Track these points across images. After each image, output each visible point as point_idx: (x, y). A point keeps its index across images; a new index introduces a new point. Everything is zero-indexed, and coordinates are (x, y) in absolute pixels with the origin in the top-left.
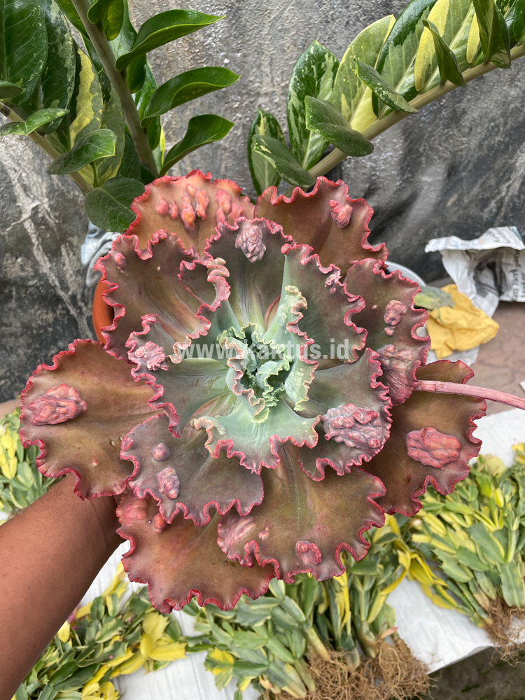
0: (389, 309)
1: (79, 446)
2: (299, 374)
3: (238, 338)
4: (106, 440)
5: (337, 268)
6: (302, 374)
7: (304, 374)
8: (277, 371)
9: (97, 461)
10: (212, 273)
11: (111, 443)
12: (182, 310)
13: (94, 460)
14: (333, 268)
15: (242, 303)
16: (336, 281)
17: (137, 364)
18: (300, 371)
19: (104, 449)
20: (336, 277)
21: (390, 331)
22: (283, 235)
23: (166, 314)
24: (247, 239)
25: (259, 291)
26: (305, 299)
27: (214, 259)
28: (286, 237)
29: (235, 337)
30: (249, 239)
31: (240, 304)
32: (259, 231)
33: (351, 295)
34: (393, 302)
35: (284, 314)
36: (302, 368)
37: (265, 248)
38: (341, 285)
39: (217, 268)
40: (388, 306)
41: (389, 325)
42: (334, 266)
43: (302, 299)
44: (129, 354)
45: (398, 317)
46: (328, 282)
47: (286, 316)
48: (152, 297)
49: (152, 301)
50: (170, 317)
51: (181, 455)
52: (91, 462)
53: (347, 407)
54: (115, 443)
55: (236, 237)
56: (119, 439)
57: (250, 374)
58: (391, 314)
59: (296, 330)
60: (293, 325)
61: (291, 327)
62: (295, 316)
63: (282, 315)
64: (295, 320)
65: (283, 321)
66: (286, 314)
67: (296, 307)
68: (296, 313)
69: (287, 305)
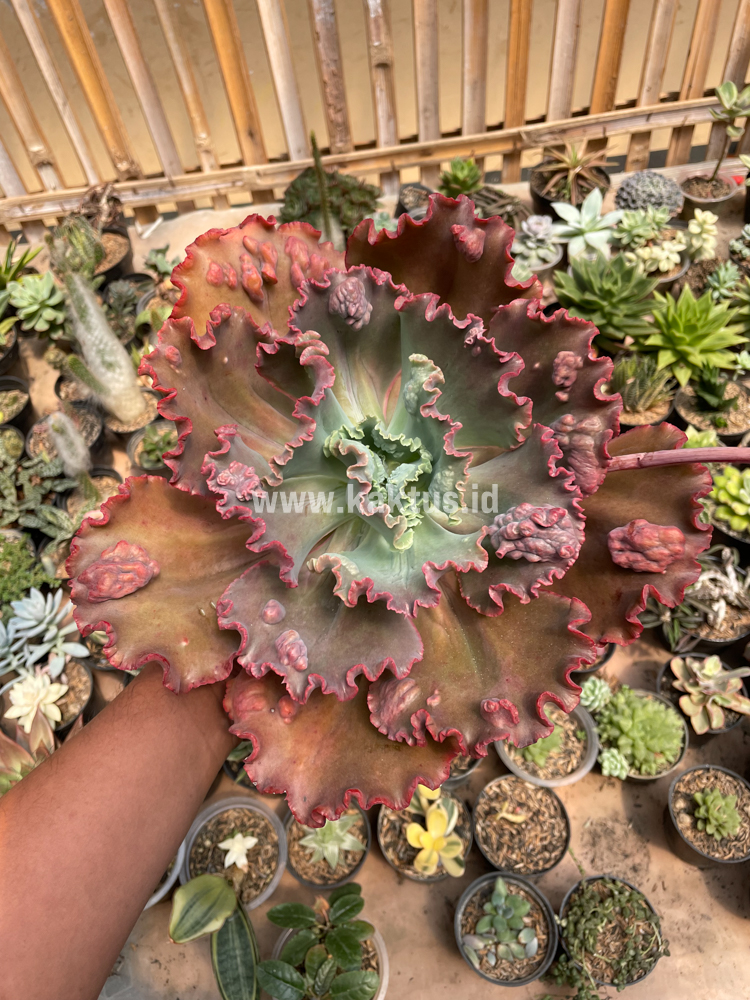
2: (448, 474)
3: (354, 439)
5: (478, 318)
6: (452, 473)
7: (454, 472)
8: (416, 476)
14: (472, 319)
15: (349, 391)
16: (480, 337)
18: (448, 469)
20: (478, 331)
22: (394, 285)
25: (370, 371)
26: (439, 369)
28: (397, 287)
33: (503, 353)
36: (451, 464)
38: (489, 341)
41: (563, 388)
42: (473, 315)
43: (435, 369)
45: (573, 374)
46: (469, 340)
50: (251, 427)
53: (522, 508)
55: (329, 298)
58: (564, 372)
59: (435, 413)
60: (429, 407)
61: (427, 411)
62: (430, 394)
63: (411, 396)
64: (432, 400)
65: (414, 404)
66: (417, 394)
67: (430, 382)
68: (431, 390)
69: (416, 381)
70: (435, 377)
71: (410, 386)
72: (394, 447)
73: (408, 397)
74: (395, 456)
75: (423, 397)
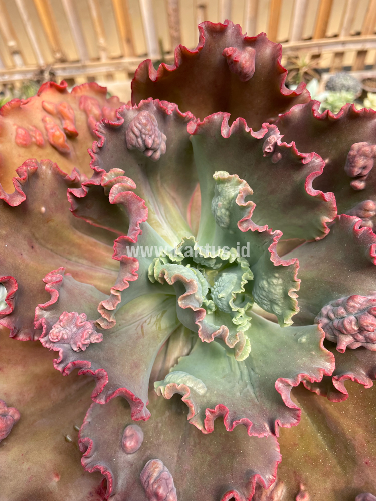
0: (354, 157)
1: (27, 467)
2: (275, 281)
3: (175, 262)
4: (59, 438)
5: (272, 126)
6: (280, 281)
7: (283, 279)
8: (242, 286)
9: (57, 475)
10: (112, 191)
11: (66, 440)
12: (91, 248)
13: (54, 475)
14: (268, 128)
15: (158, 214)
16: (279, 143)
17: (58, 352)
18: (275, 277)
19: (61, 453)
20: (276, 138)
21: (361, 185)
22: (182, 113)
23: (74, 258)
24: (141, 132)
25: (172, 194)
26: (245, 182)
27: (108, 172)
28: (184, 114)
29: (170, 262)
30: (143, 130)
31: (156, 216)
32: (151, 117)
33: (304, 155)
34: (356, 146)
35: (223, 211)
36: (277, 272)
37: (165, 137)
38: (289, 146)
39: (116, 182)
40: (352, 153)
41: (359, 177)
42: (267, 124)
43: (240, 183)
44: (42, 340)
45: (371, 163)
46: (268, 148)
47: (227, 213)
48: (49, 246)
49: (51, 250)
50: (80, 261)
51: (157, 426)
52: (51, 480)
53: (355, 301)
54: (71, 436)
55: (125, 135)
56: (75, 429)
57: (206, 300)
58: (361, 162)
59: (254, 227)
60: (246, 221)
61: (245, 225)
62: (243, 209)
63: (222, 212)
64: (249, 214)
65: (226, 220)
66: (227, 210)
67: (242, 196)
68: (243, 204)
69: (224, 198)
70: (245, 191)
71: (220, 203)
72: (214, 261)
73: (219, 214)
74: (214, 268)
75: (235, 211)
